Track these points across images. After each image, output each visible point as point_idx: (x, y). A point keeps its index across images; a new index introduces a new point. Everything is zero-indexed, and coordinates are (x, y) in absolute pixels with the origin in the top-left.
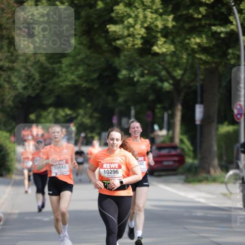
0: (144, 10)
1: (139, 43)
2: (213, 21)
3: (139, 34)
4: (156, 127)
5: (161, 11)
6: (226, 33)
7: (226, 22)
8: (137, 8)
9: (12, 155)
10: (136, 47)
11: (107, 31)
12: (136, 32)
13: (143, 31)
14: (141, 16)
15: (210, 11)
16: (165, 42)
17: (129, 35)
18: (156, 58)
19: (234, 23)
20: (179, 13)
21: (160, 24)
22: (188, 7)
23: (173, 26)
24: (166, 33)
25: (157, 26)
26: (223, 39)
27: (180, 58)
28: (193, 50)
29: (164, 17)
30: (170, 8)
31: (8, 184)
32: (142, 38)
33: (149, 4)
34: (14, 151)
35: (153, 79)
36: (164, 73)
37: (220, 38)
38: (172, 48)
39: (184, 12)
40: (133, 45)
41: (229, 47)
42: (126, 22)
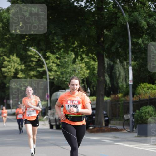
0: (14, 63)
1: (12, 74)
2: (37, 67)
3: (12, 71)
5: (20, 63)
6: (42, 71)
7: (42, 67)
8: (11, 63)
10: (12, 75)
11: (1, 71)
12: (11, 71)
13: (14, 70)
14: (13, 65)
15: (37, 63)
16: (22, 74)
17: (9, 72)
19: (45, 67)
20: (26, 64)
21: (20, 68)
22: (29, 62)
23: (24, 69)
24: (22, 71)
25: (18, 69)
26: (41, 73)
28: (31, 76)
29: (21, 65)
30: (23, 62)
32: (14, 72)
33: (15, 61)
39: (28, 64)
40: (11, 75)
41: (43, 75)
42: (8, 67)
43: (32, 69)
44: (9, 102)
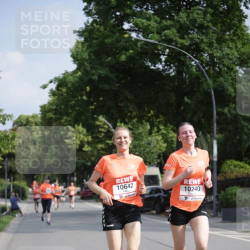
0: (80, 134)
2: (106, 139)
4: (85, 181)
5: (86, 135)
6: (111, 144)
9: (27, 192)
10: (76, 148)
13: (79, 142)
14: (78, 137)
15: (105, 135)
16: (88, 146)
18: (84, 153)
20: (93, 135)
21: (86, 140)
22: (97, 133)
23: (91, 141)
24: (88, 143)
25: (84, 140)
26: (111, 146)
27: (94, 153)
28: (99, 150)
29: (88, 137)
30: (90, 134)
31: (25, 203)
32: (79, 145)
33: (81, 131)
34: (28, 190)
35: (83, 161)
36: (87, 159)
37: (109, 145)
38: (90, 149)
39: (95, 135)
41: (113, 149)
43: (100, 142)
44: (73, 179)
